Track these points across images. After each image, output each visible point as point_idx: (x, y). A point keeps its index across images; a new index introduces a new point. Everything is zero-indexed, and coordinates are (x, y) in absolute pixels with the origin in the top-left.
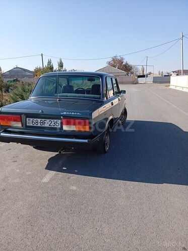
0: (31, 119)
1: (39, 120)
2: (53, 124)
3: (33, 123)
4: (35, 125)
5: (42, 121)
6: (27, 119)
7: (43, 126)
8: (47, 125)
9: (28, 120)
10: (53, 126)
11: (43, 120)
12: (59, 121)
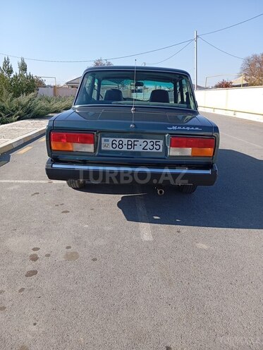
0: (111, 139)
1: (125, 141)
2: (149, 146)
3: (114, 146)
4: (117, 149)
5: (130, 143)
6: (103, 139)
7: (132, 150)
8: (138, 149)
9: (105, 140)
10: (149, 150)
11: (133, 140)
12: (161, 143)
